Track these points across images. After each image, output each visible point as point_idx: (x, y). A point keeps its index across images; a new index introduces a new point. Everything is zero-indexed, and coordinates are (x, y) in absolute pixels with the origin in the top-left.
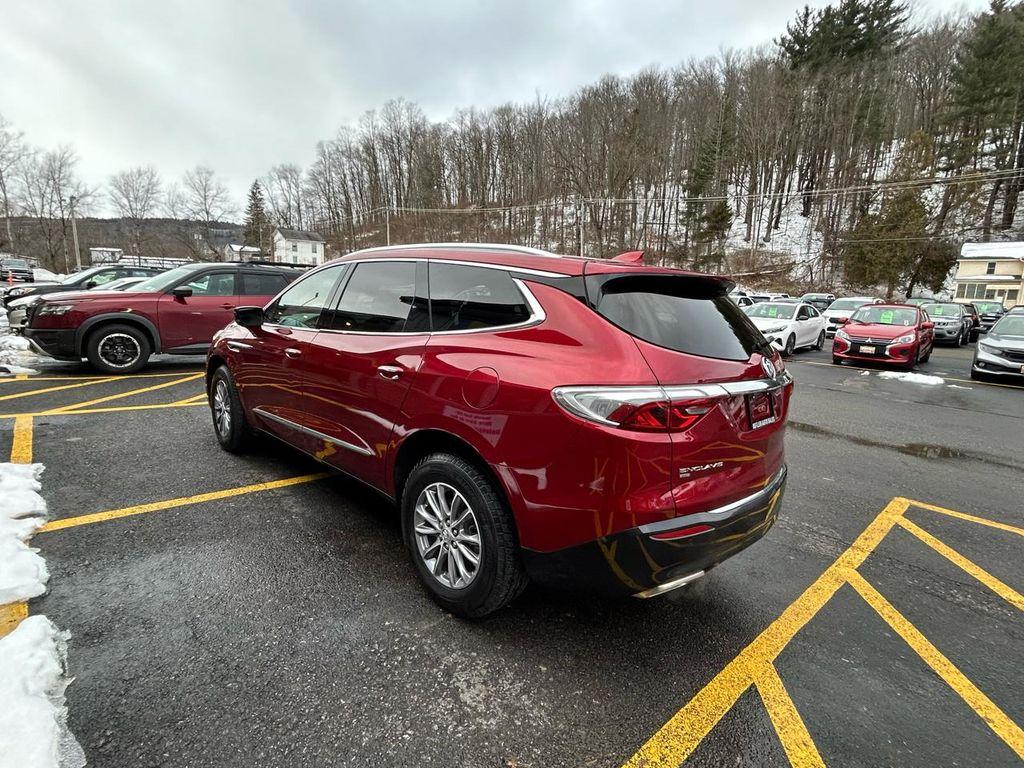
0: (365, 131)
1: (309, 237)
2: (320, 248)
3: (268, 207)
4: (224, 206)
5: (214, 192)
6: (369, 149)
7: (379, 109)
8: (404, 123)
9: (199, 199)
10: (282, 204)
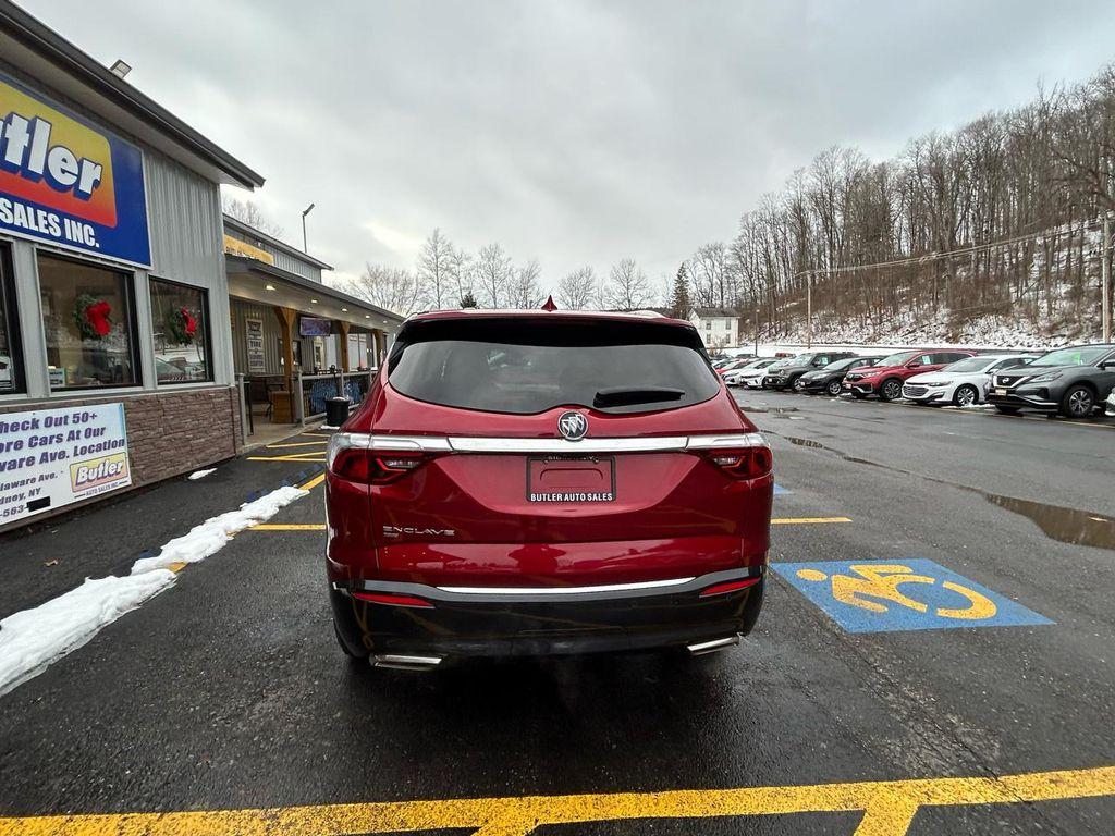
0: (793, 192)
1: (724, 313)
2: (735, 323)
3: (692, 289)
4: (643, 292)
5: (635, 282)
6: (798, 210)
7: (808, 163)
8: (839, 173)
9: (623, 290)
10: (705, 284)
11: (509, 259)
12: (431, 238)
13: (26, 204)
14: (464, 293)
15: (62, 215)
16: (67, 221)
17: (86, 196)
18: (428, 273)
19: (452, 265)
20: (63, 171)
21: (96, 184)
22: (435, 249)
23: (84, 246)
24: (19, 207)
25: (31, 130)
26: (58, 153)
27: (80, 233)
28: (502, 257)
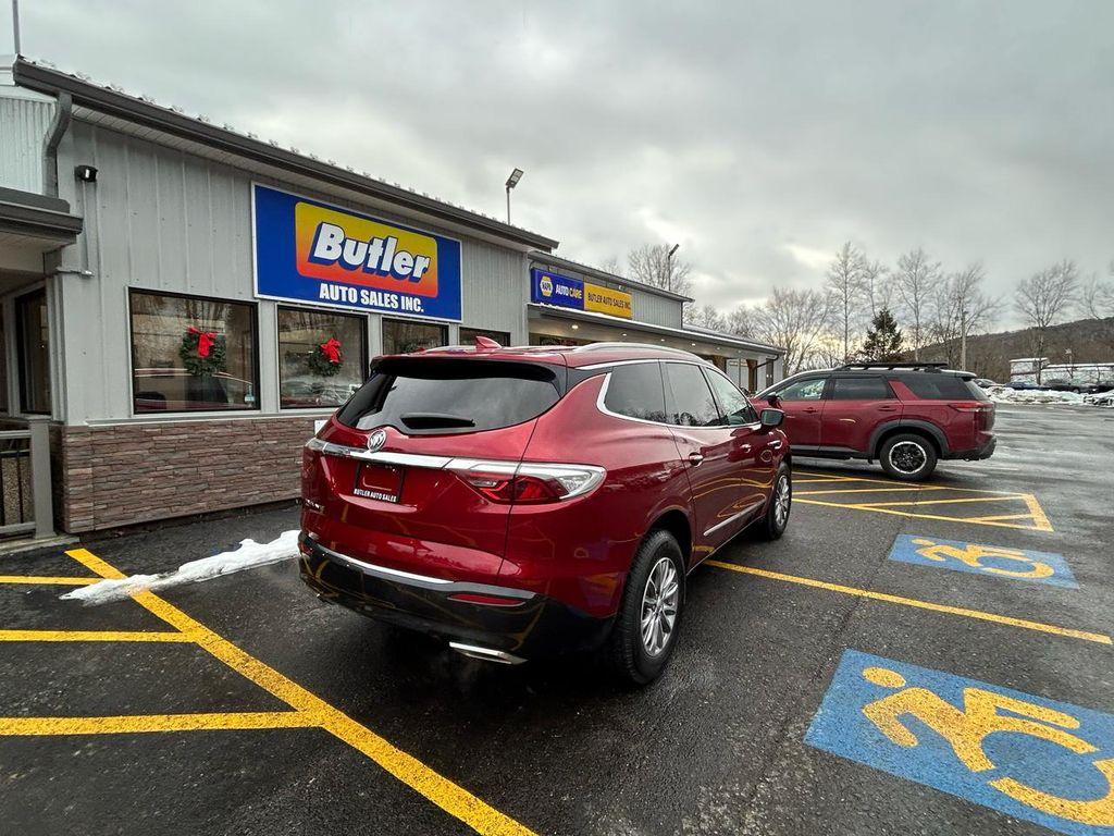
11: (939, 265)
12: (841, 254)
13: (377, 291)
14: (878, 310)
15: (399, 295)
16: (403, 298)
17: (417, 280)
18: (835, 290)
19: (864, 280)
20: (403, 266)
21: (425, 270)
22: (845, 263)
23: (414, 312)
24: (373, 294)
25: (384, 246)
26: (400, 256)
27: (411, 304)
28: (928, 264)
